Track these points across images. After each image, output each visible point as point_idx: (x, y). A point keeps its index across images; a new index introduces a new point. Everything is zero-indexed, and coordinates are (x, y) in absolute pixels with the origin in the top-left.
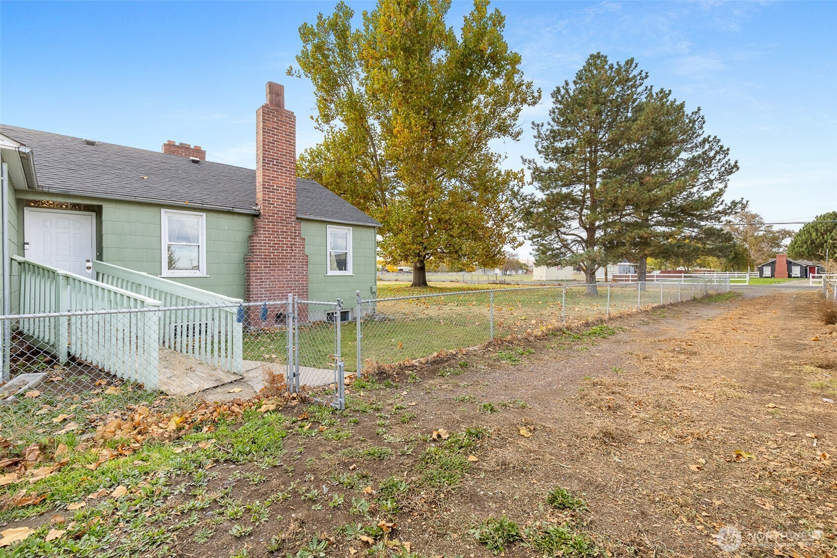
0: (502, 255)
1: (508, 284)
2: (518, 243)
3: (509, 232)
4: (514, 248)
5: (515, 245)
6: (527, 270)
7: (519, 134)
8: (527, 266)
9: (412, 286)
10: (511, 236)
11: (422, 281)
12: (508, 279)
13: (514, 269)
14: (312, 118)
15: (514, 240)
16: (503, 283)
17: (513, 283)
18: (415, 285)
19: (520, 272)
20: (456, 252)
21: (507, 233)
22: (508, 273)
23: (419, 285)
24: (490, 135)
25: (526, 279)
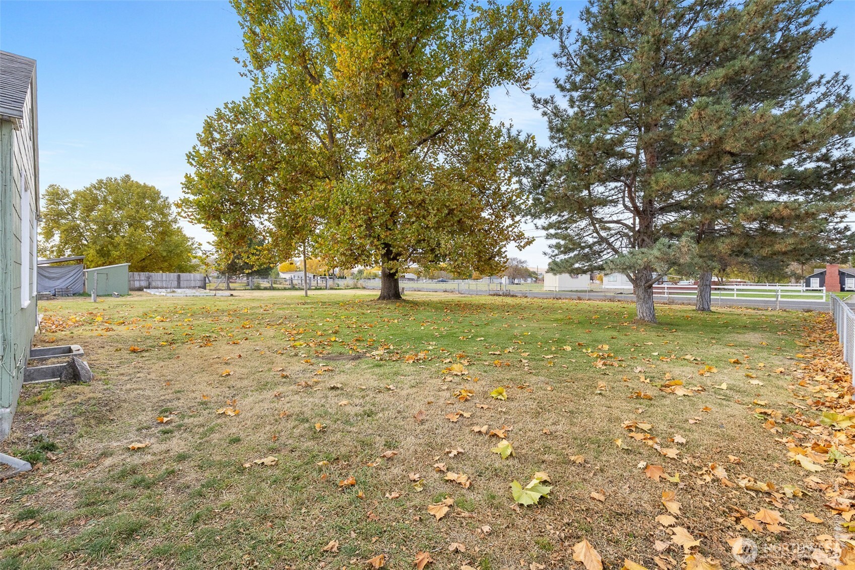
0: (503, 258)
1: (513, 296)
2: (526, 240)
3: (513, 225)
4: (520, 248)
5: (522, 244)
6: (536, 278)
7: (529, 76)
8: (537, 274)
9: (379, 299)
10: (516, 230)
11: (393, 292)
12: (514, 288)
13: (523, 277)
14: (237, 60)
15: (520, 236)
16: (507, 295)
17: (519, 295)
18: (382, 297)
19: (529, 280)
20: (433, 250)
21: (510, 226)
22: (516, 281)
23: (389, 298)
24: (487, 82)
25: (536, 289)
